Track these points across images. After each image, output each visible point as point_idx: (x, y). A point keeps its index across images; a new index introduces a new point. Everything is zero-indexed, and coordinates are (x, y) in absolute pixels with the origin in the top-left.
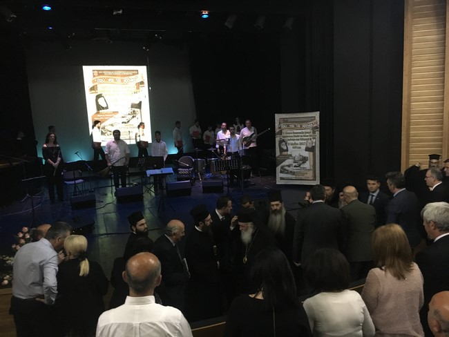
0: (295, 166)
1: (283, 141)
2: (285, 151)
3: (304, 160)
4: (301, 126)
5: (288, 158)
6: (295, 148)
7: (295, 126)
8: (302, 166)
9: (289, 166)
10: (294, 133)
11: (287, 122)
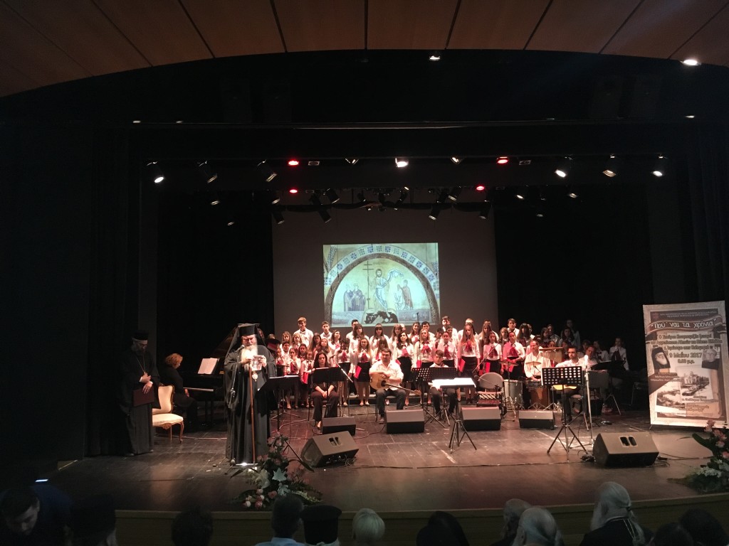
0: (684, 394)
1: (660, 350)
2: (663, 367)
3: (702, 383)
4: (692, 325)
5: (671, 380)
6: (684, 361)
7: (681, 325)
8: (697, 394)
9: (673, 393)
10: (679, 337)
11: (665, 318)
